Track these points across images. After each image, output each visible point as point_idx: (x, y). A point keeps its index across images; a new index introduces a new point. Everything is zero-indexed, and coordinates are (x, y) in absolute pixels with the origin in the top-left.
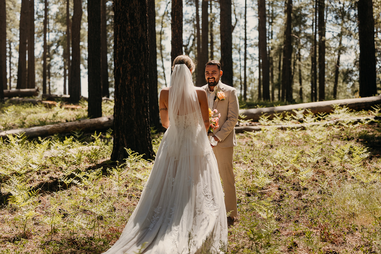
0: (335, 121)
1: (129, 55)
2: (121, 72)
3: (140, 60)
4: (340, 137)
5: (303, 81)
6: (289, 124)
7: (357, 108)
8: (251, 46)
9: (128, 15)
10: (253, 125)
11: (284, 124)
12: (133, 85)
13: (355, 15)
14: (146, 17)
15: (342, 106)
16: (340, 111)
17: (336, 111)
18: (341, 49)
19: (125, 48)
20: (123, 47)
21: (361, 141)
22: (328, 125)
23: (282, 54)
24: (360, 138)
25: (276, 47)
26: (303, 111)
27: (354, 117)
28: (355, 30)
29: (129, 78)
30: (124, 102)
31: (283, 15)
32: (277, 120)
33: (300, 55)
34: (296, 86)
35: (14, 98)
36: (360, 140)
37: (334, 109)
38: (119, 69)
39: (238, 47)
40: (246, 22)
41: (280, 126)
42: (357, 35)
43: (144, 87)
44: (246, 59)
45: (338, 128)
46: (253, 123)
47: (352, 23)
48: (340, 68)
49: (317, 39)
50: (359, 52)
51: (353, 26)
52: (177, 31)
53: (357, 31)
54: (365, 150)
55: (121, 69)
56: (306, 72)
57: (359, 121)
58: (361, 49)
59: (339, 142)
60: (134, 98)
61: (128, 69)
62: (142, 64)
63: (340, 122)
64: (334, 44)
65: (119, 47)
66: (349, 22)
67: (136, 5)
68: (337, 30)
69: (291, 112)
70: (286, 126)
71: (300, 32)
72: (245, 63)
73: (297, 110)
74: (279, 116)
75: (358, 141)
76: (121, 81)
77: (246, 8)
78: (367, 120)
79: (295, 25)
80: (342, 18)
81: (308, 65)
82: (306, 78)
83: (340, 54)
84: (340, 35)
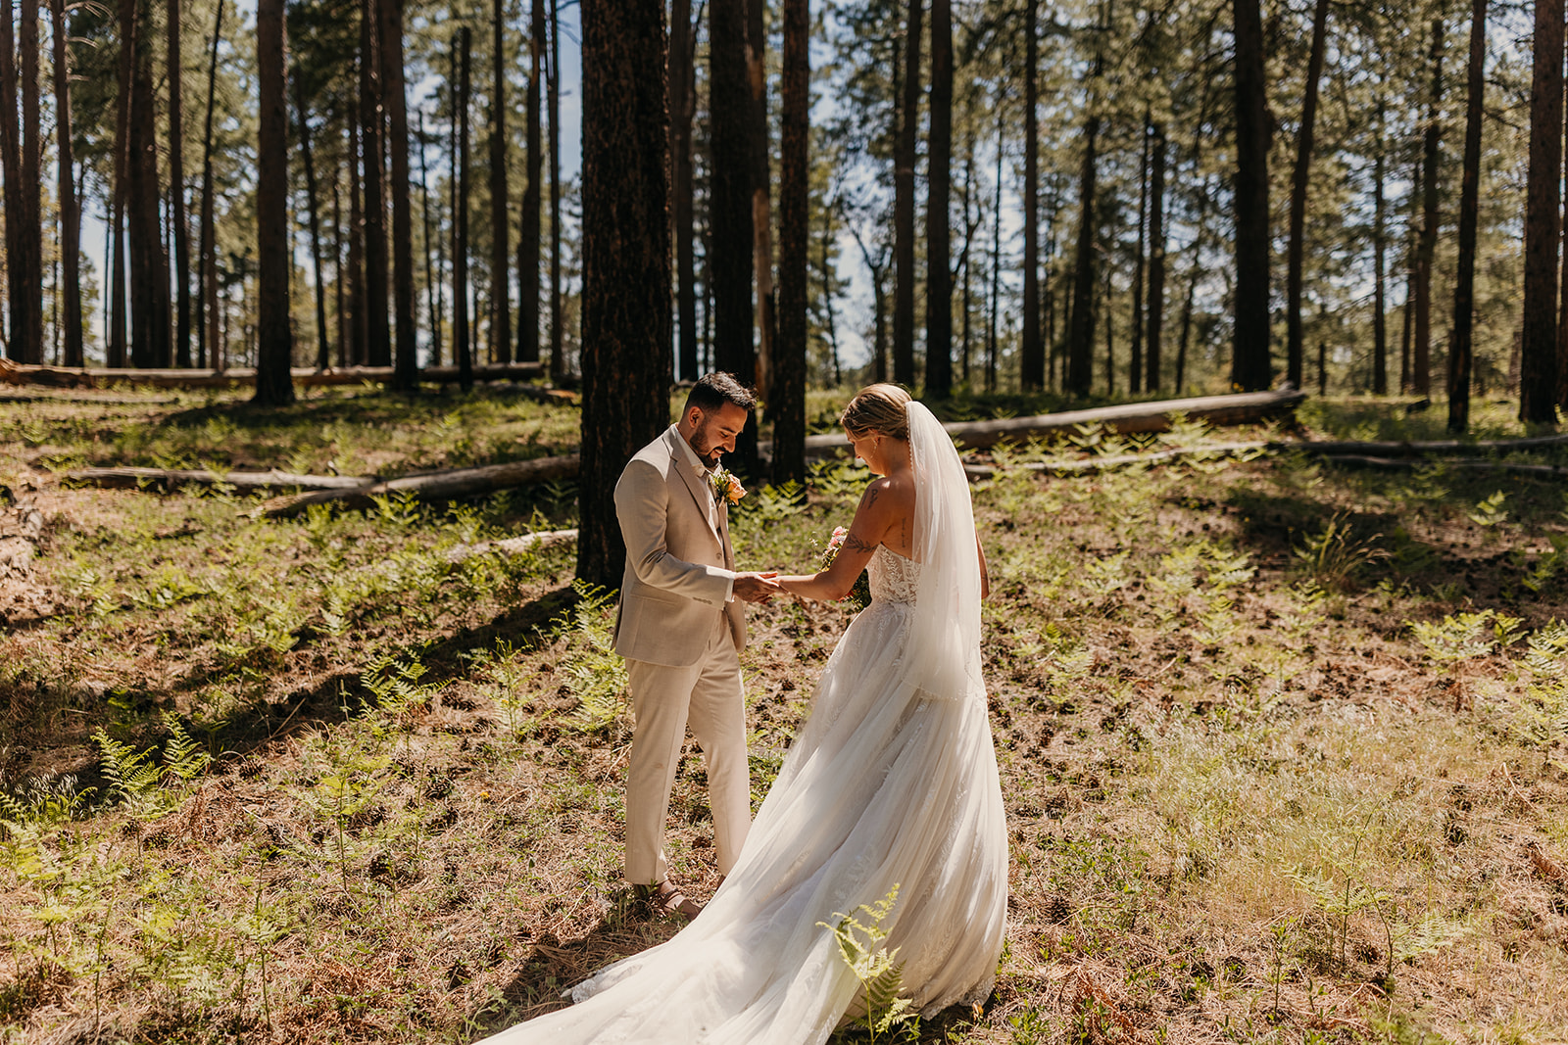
0: (1172, 453)
1: (616, 316)
2: (597, 361)
3: (647, 329)
4: (1179, 501)
5: (1116, 340)
6: (1064, 460)
7: (1225, 419)
8: (1008, 268)
9: (614, 210)
10: (978, 463)
11: (1049, 462)
12: (627, 395)
13: (1229, 203)
14: (664, 215)
15: (1192, 416)
16: (1187, 427)
17: (1175, 428)
18: (1198, 275)
19: (606, 296)
20: (602, 295)
21: (1233, 514)
22: (1155, 462)
23: (1073, 284)
24: (1230, 502)
25: (1062, 269)
26: (1099, 426)
27: (1218, 443)
28: (1227, 235)
29: (617, 376)
30: (604, 440)
31: (1077, 202)
32: (1035, 451)
33: (1110, 285)
34: (1100, 349)
35: (496, 383)
36: (1231, 509)
37: (1171, 423)
38: (591, 352)
39: (982, 271)
40: (998, 220)
41: (1040, 466)
42: (1232, 246)
43: (656, 400)
44: (995, 293)
45: (1179, 472)
46: (980, 458)
47: (1222, 220)
48: (1195, 312)
49: (1147, 252)
50: (1234, 279)
51: (1224, 227)
52: (793, 245)
53: (1232, 237)
54: (1243, 561)
55: (597, 353)
56: (1121, 321)
57: (1229, 453)
58: (1239, 275)
59: (1178, 515)
60: (629, 429)
61: (614, 353)
62: (652, 340)
63: (1184, 459)
64: (1182, 265)
65: (593, 294)
66: (1216, 217)
67: (636, 181)
68: (1191, 234)
69: (1069, 429)
70: (1055, 466)
71: (1111, 239)
72: (995, 303)
73: (1084, 424)
74: (1039, 443)
75: (1224, 512)
76: (595, 385)
77: (999, 188)
78: (1250, 451)
79: (1101, 224)
80: (1202, 209)
81: (1126, 306)
82: (1121, 331)
83: (1194, 284)
84: (1195, 245)
